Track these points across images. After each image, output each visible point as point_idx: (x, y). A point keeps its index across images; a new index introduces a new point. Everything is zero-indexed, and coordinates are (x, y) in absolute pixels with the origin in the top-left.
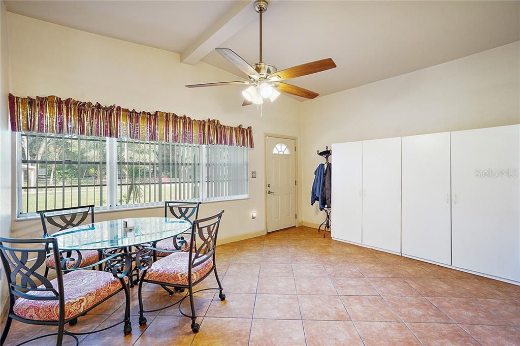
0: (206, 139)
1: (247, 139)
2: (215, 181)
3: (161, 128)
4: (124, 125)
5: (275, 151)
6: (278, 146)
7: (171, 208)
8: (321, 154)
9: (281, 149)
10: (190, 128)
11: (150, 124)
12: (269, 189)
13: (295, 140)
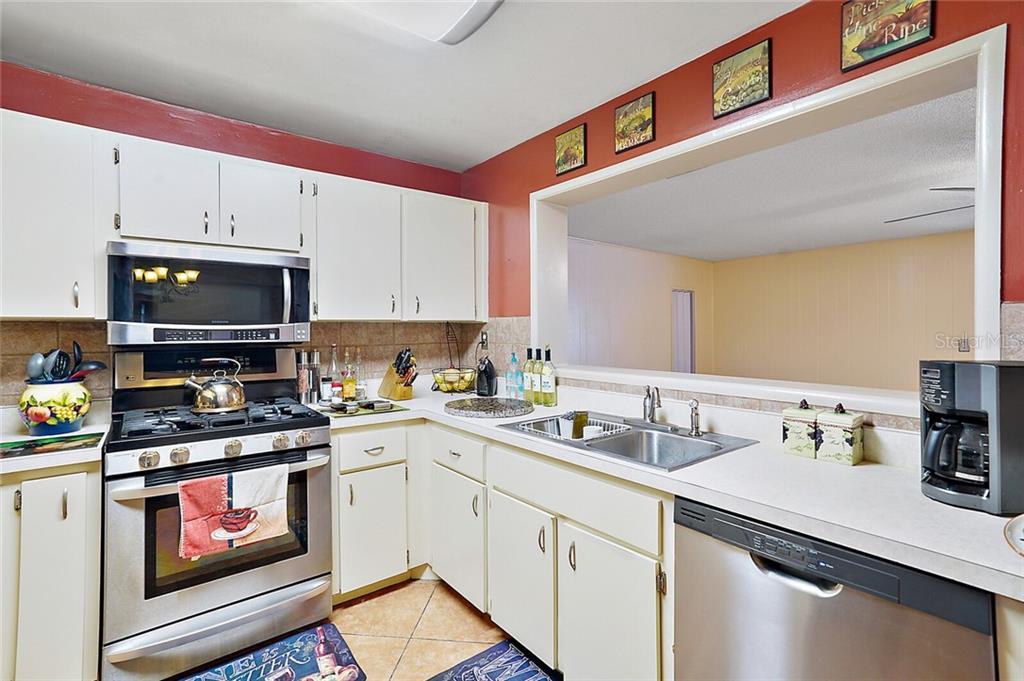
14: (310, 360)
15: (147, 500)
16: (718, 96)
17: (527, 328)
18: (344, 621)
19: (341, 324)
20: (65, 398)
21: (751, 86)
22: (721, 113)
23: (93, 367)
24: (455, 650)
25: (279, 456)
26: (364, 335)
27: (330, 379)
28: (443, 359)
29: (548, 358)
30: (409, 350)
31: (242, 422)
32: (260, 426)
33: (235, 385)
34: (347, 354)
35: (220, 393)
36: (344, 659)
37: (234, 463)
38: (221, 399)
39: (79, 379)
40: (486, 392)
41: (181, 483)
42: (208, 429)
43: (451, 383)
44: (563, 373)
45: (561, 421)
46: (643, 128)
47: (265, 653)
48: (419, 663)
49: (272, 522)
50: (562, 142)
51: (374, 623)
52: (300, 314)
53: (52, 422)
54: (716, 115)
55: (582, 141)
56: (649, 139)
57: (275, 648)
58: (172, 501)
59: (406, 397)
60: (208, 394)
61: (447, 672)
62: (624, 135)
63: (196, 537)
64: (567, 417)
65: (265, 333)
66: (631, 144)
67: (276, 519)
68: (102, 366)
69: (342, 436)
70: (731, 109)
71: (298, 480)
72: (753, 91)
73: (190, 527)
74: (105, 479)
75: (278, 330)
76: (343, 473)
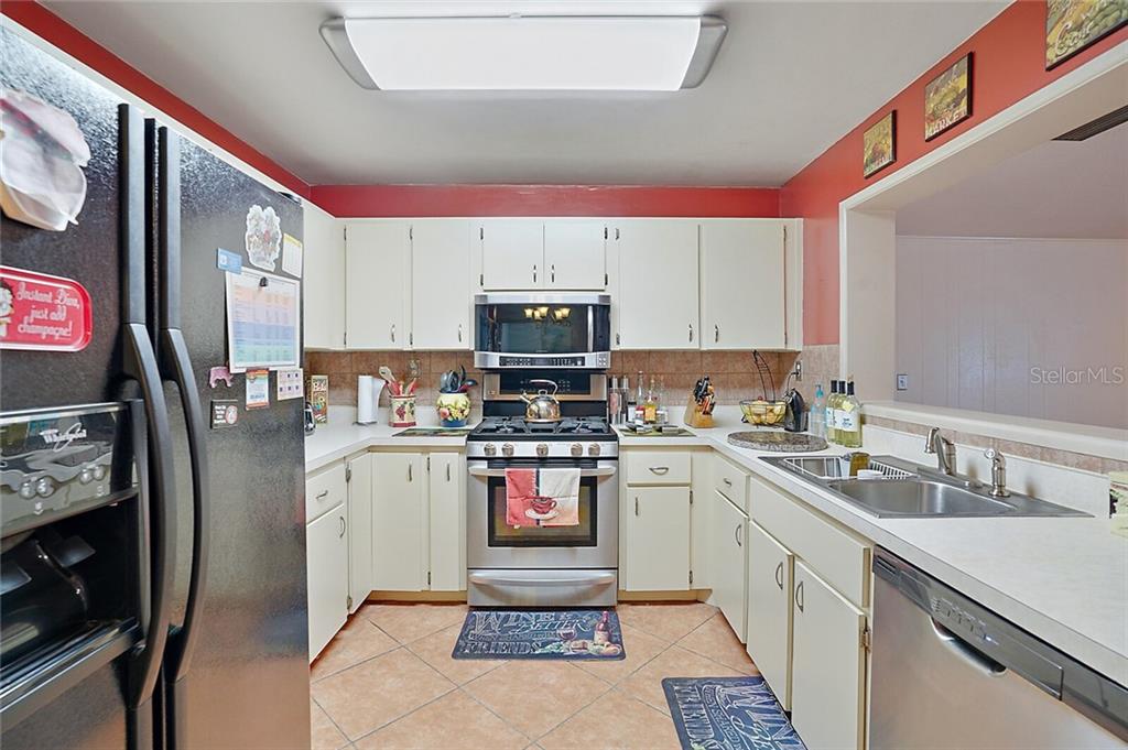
14: (620, 385)
15: (490, 478)
16: (1053, 38)
17: (836, 357)
18: (626, 613)
19: (650, 353)
20: (456, 404)
21: (1101, 10)
22: (1055, 61)
23: (470, 383)
24: (708, 666)
25: (576, 461)
26: (671, 363)
27: (635, 403)
28: (757, 390)
29: (851, 392)
30: (708, 379)
31: (551, 431)
32: (566, 435)
33: (554, 402)
34: (653, 381)
35: (542, 407)
36: (614, 639)
37: (543, 461)
38: (542, 412)
39: (463, 391)
40: (792, 427)
41: (507, 470)
42: (529, 433)
43: (759, 415)
44: (870, 410)
45: (841, 461)
46: (957, 103)
47: (563, 615)
48: (671, 664)
49: (567, 512)
50: (871, 138)
51: (649, 623)
52: (602, 344)
53: (450, 419)
54: (1048, 64)
55: (890, 132)
56: (963, 116)
57: (570, 615)
58: (500, 481)
59: (702, 425)
60: (534, 407)
61: (692, 679)
62: (935, 117)
63: (516, 511)
64: (847, 458)
65: (574, 360)
66: (942, 127)
67: (571, 512)
68: (475, 383)
69: (630, 453)
70: (1071, 51)
71: (589, 483)
72: (1106, 16)
73: (513, 503)
74: (469, 458)
75: (583, 358)
76: (630, 485)
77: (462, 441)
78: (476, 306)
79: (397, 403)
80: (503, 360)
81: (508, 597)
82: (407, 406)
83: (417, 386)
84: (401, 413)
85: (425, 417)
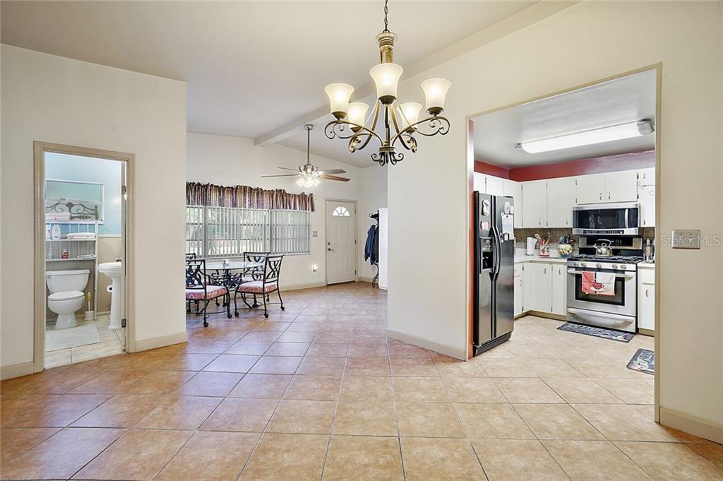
0: (274, 206)
1: (309, 206)
2: (282, 239)
3: (240, 197)
4: (215, 197)
5: (335, 214)
6: (338, 209)
7: (248, 257)
8: (373, 217)
9: (341, 211)
10: (262, 196)
11: (233, 195)
12: (329, 246)
13: (355, 203)
15: (576, 274)
19: (647, 228)
20: (566, 248)
23: (572, 241)
25: (615, 271)
31: (605, 259)
32: (614, 261)
33: (609, 249)
35: (603, 250)
37: (599, 270)
38: (603, 252)
39: (569, 243)
41: (583, 272)
42: (595, 259)
49: (609, 289)
52: (633, 225)
53: (563, 254)
58: (580, 276)
60: (599, 250)
63: (586, 287)
65: (619, 232)
68: (574, 241)
69: (643, 270)
71: (620, 280)
73: (585, 284)
74: (568, 267)
75: (623, 231)
76: (643, 284)
77: (565, 261)
78: (574, 211)
79: (542, 248)
80: (585, 232)
81: (585, 320)
82: (546, 249)
83: (551, 242)
84: (543, 251)
85: (553, 253)
